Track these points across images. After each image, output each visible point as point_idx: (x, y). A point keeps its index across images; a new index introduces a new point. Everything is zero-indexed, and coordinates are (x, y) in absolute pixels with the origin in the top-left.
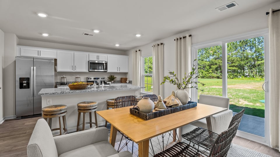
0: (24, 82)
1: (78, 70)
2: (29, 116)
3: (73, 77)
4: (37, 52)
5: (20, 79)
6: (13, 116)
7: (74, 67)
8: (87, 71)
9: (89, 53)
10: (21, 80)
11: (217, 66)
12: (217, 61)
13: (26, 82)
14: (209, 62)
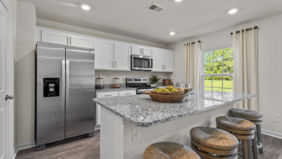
0: (50, 85)
1: (118, 68)
2: (57, 142)
3: (110, 78)
4: (65, 39)
5: (45, 79)
6: (31, 143)
7: (114, 63)
8: (130, 70)
9: (132, 45)
10: (47, 81)
11: (226, 67)
12: (225, 63)
13: (53, 85)
14: (217, 63)
